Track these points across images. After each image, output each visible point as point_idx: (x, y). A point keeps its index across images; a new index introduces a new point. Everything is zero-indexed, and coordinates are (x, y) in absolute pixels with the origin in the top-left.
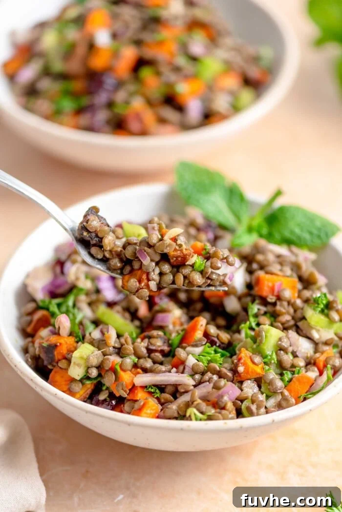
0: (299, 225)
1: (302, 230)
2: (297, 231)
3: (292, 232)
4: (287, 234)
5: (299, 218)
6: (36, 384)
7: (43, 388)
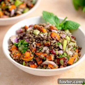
0: (71, 25)
1: (71, 26)
2: (70, 26)
3: (69, 26)
4: (68, 27)
5: (71, 23)
6: (13, 62)
7: (15, 63)
